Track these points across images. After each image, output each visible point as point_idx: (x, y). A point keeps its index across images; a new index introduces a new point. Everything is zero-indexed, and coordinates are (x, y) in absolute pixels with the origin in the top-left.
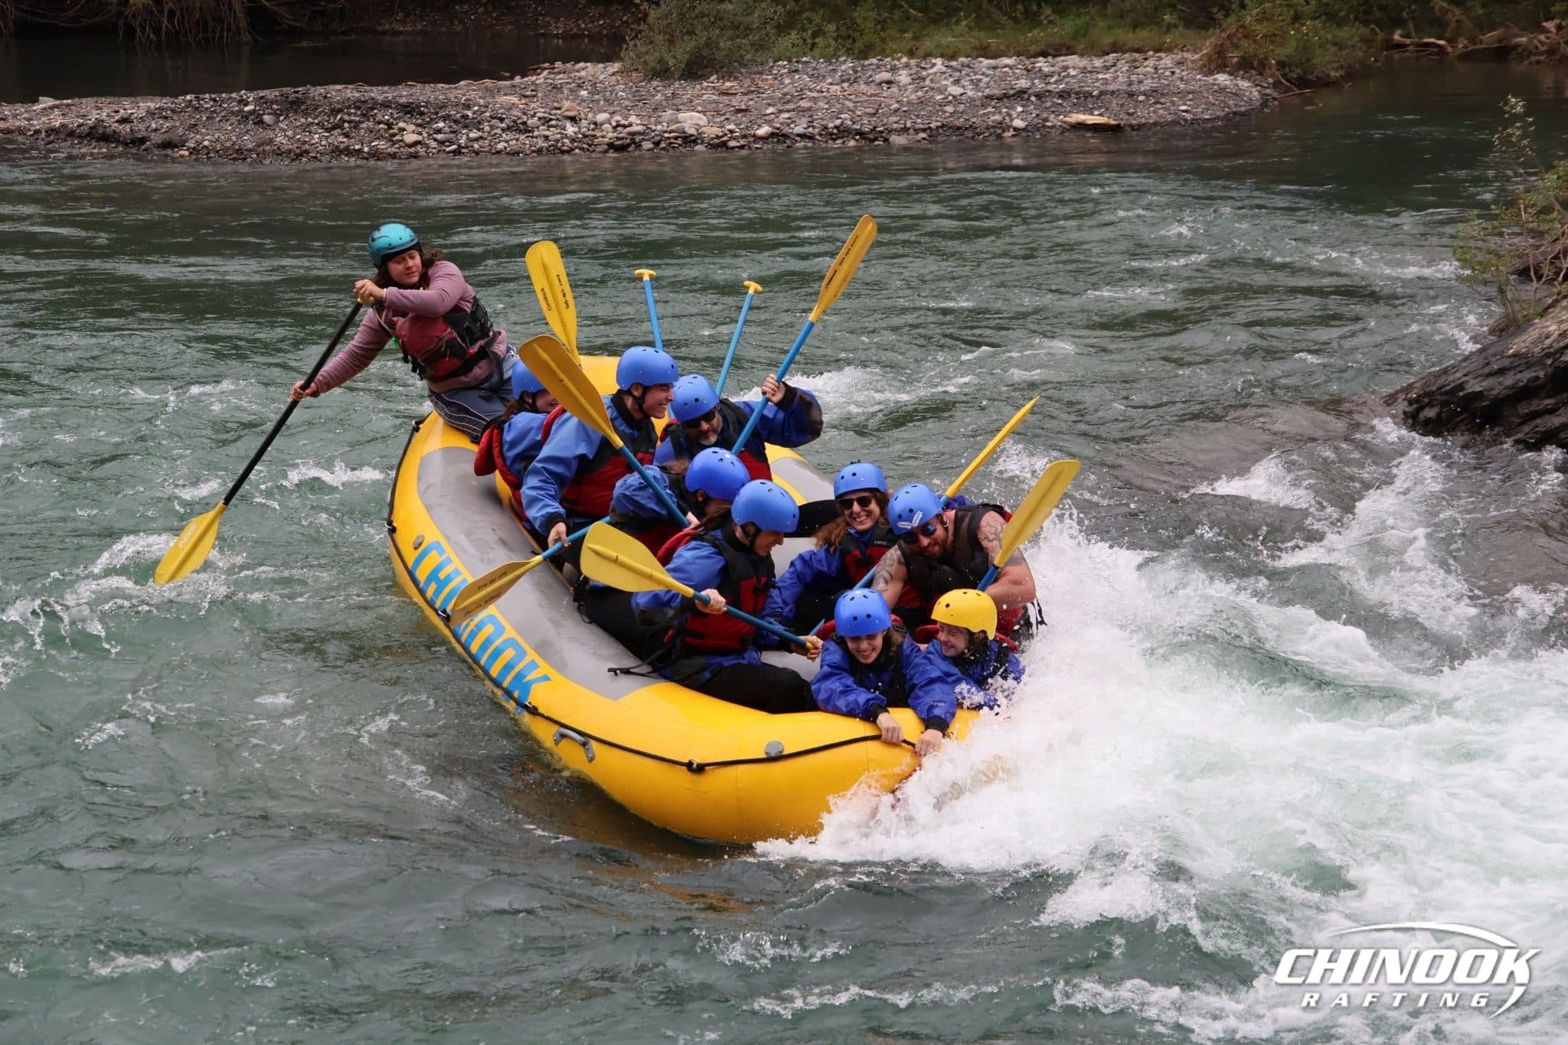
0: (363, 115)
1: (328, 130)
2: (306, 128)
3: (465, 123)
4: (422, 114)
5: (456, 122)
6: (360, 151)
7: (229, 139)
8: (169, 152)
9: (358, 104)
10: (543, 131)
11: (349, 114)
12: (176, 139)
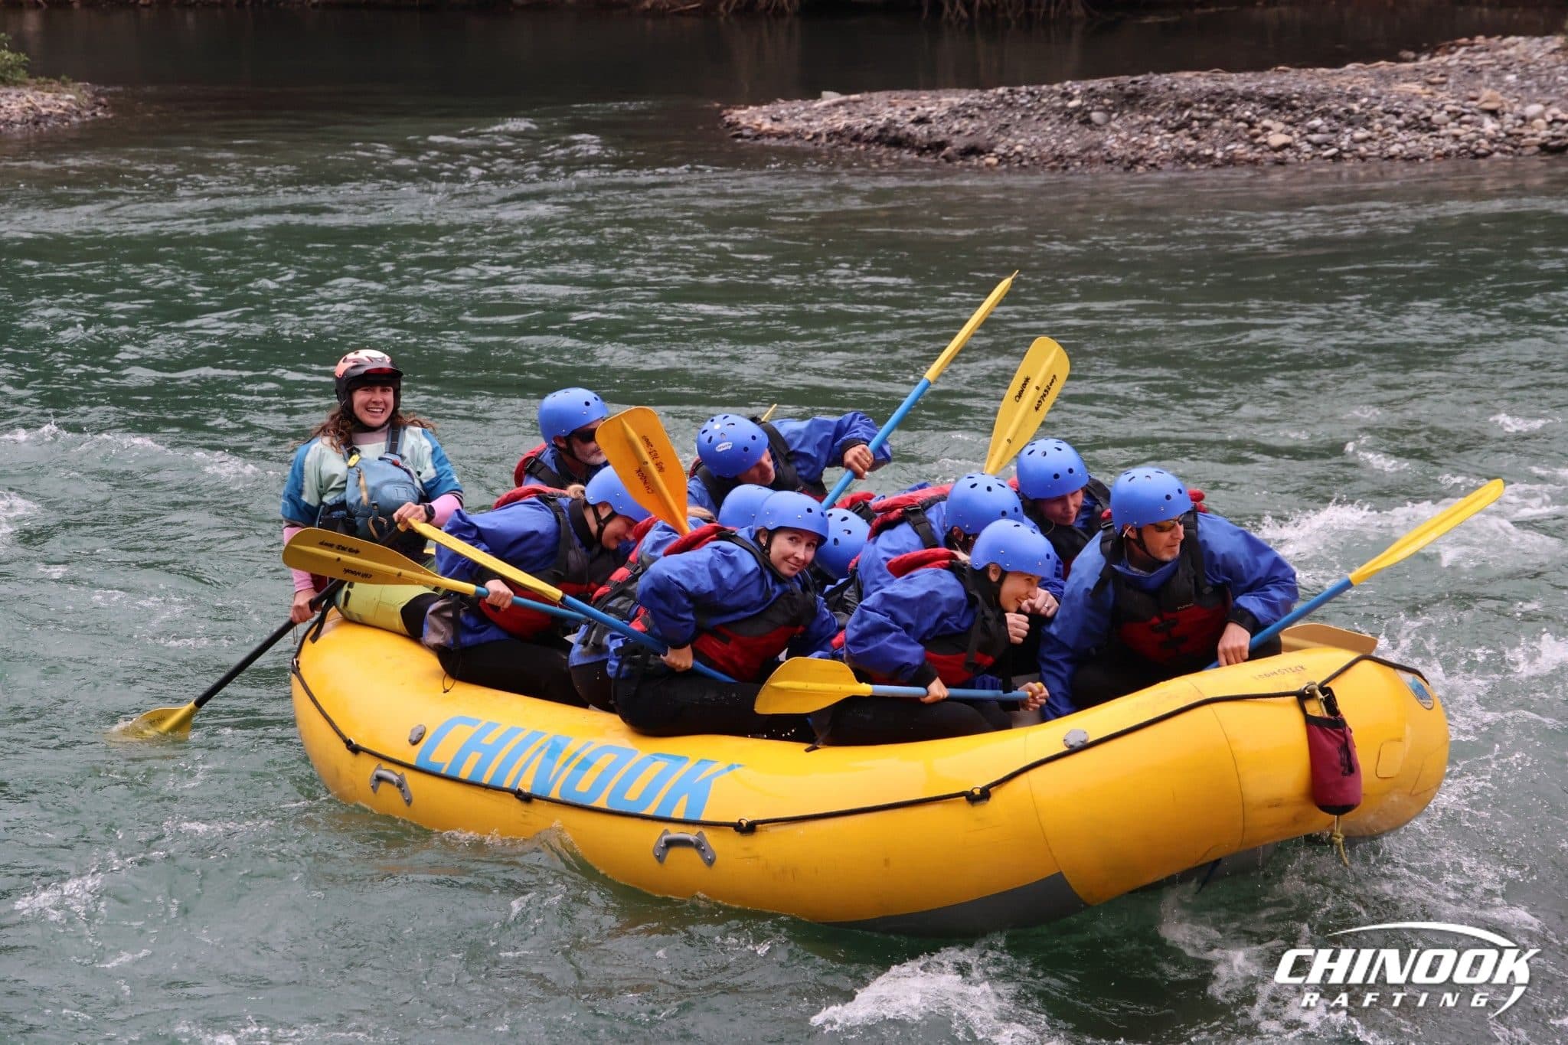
0: (1218, 111)
1: (1173, 130)
2: (1144, 128)
3: (1350, 120)
4: (1293, 108)
5: (1337, 118)
6: (1211, 157)
7: (1048, 143)
8: (975, 161)
9: (1212, 97)
10: (1452, 128)
11: (1200, 110)
12: (982, 143)
